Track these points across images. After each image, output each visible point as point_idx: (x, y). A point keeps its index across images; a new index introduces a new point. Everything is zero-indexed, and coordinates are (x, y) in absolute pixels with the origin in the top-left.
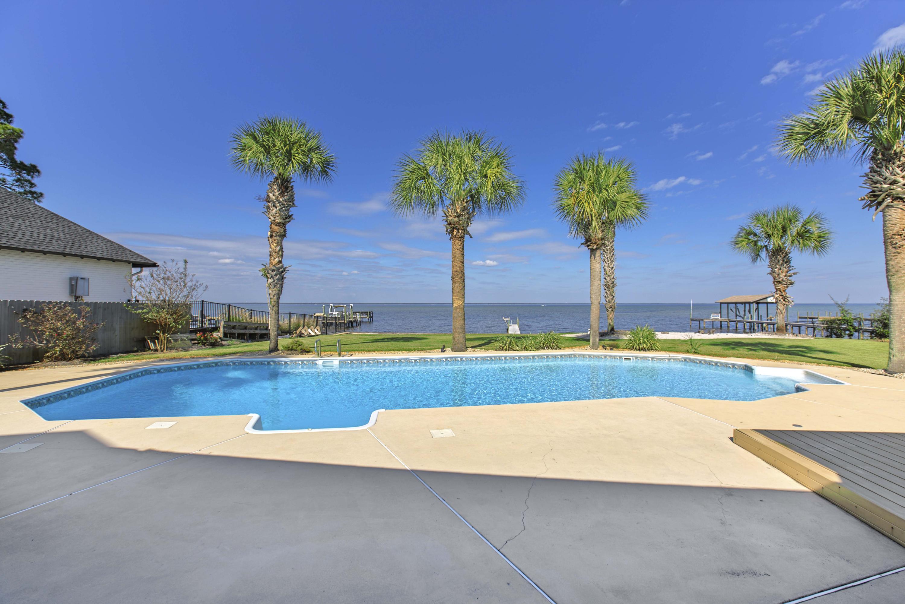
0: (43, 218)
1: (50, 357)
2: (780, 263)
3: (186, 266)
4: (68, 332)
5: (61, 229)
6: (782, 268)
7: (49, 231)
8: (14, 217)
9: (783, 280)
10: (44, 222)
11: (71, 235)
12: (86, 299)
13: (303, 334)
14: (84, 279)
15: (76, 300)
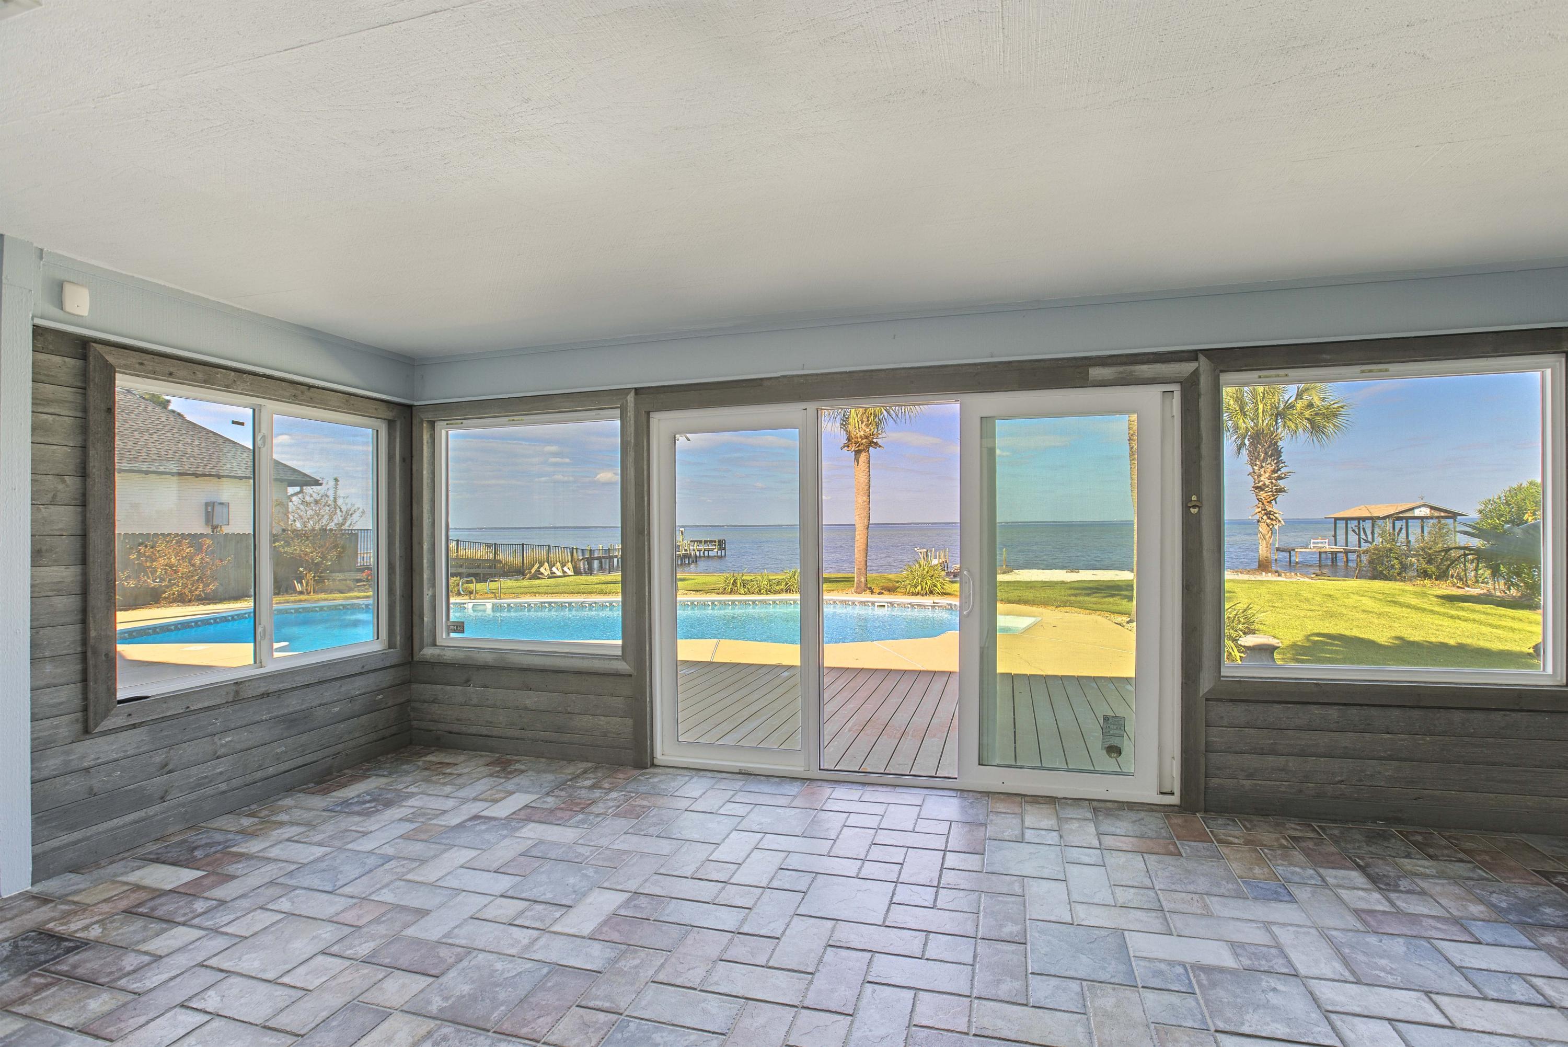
0: (175, 430)
1: (167, 598)
2: (1261, 458)
3: (336, 485)
4: (184, 568)
5: (196, 442)
6: (1264, 465)
7: (180, 446)
8: (140, 431)
9: (1264, 484)
10: (176, 435)
11: (208, 450)
12: (226, 530)
13: (542, 574)
14: (222, 504)
15: (213, 532)
